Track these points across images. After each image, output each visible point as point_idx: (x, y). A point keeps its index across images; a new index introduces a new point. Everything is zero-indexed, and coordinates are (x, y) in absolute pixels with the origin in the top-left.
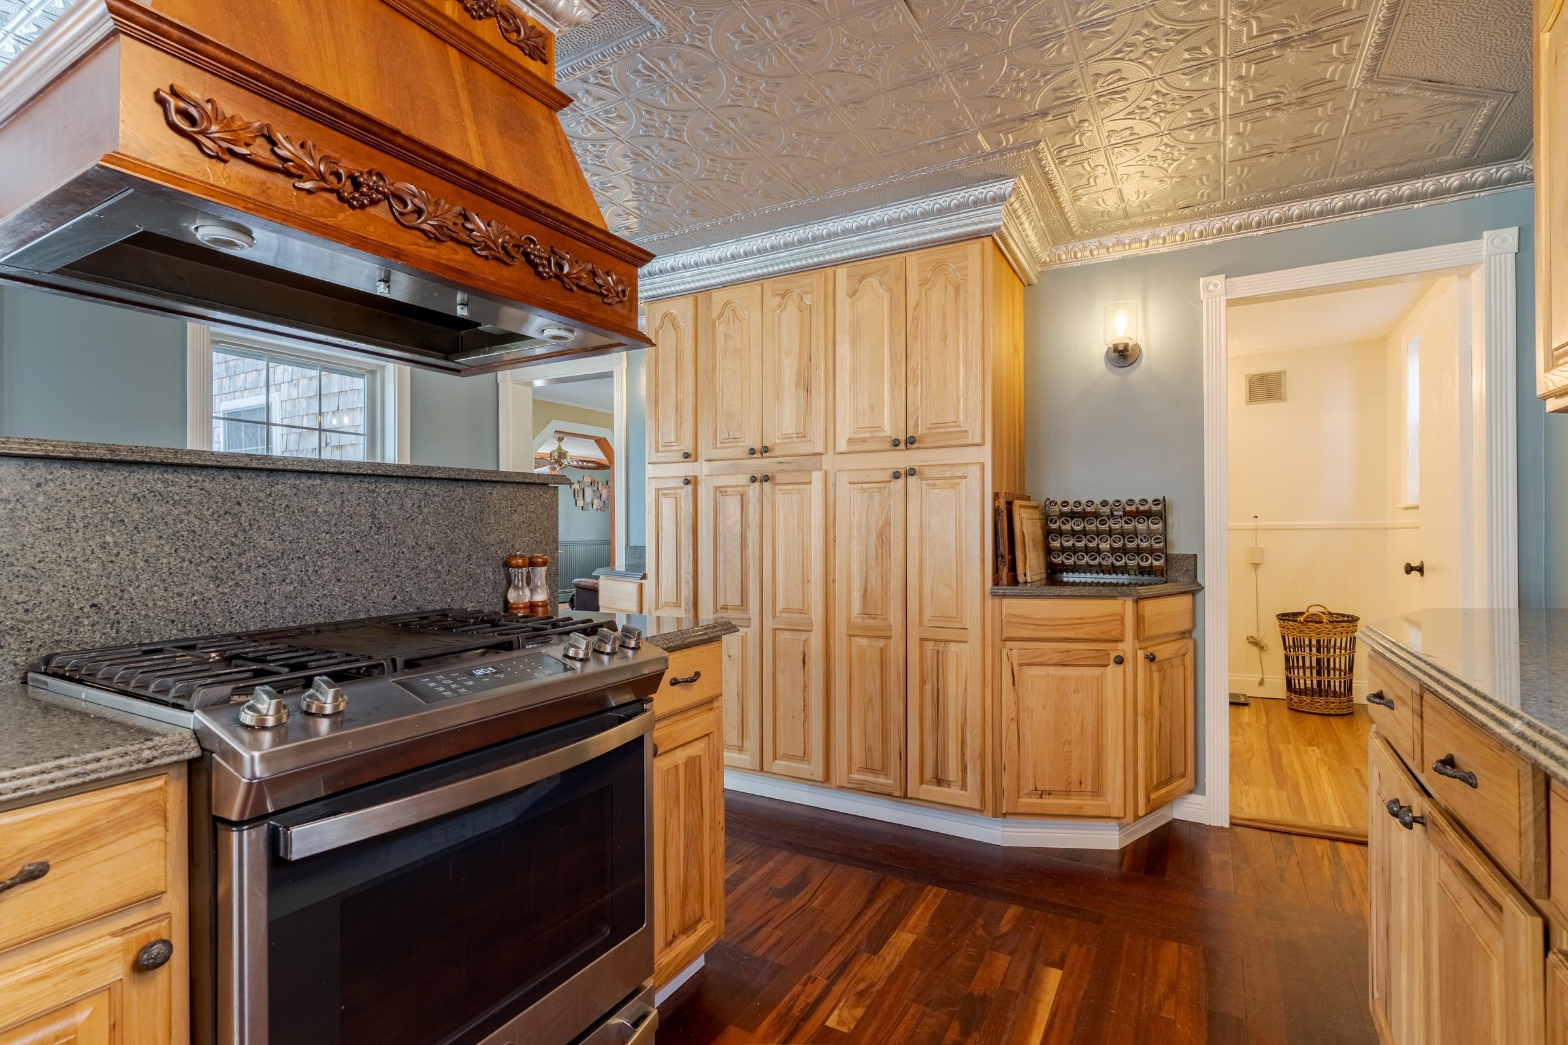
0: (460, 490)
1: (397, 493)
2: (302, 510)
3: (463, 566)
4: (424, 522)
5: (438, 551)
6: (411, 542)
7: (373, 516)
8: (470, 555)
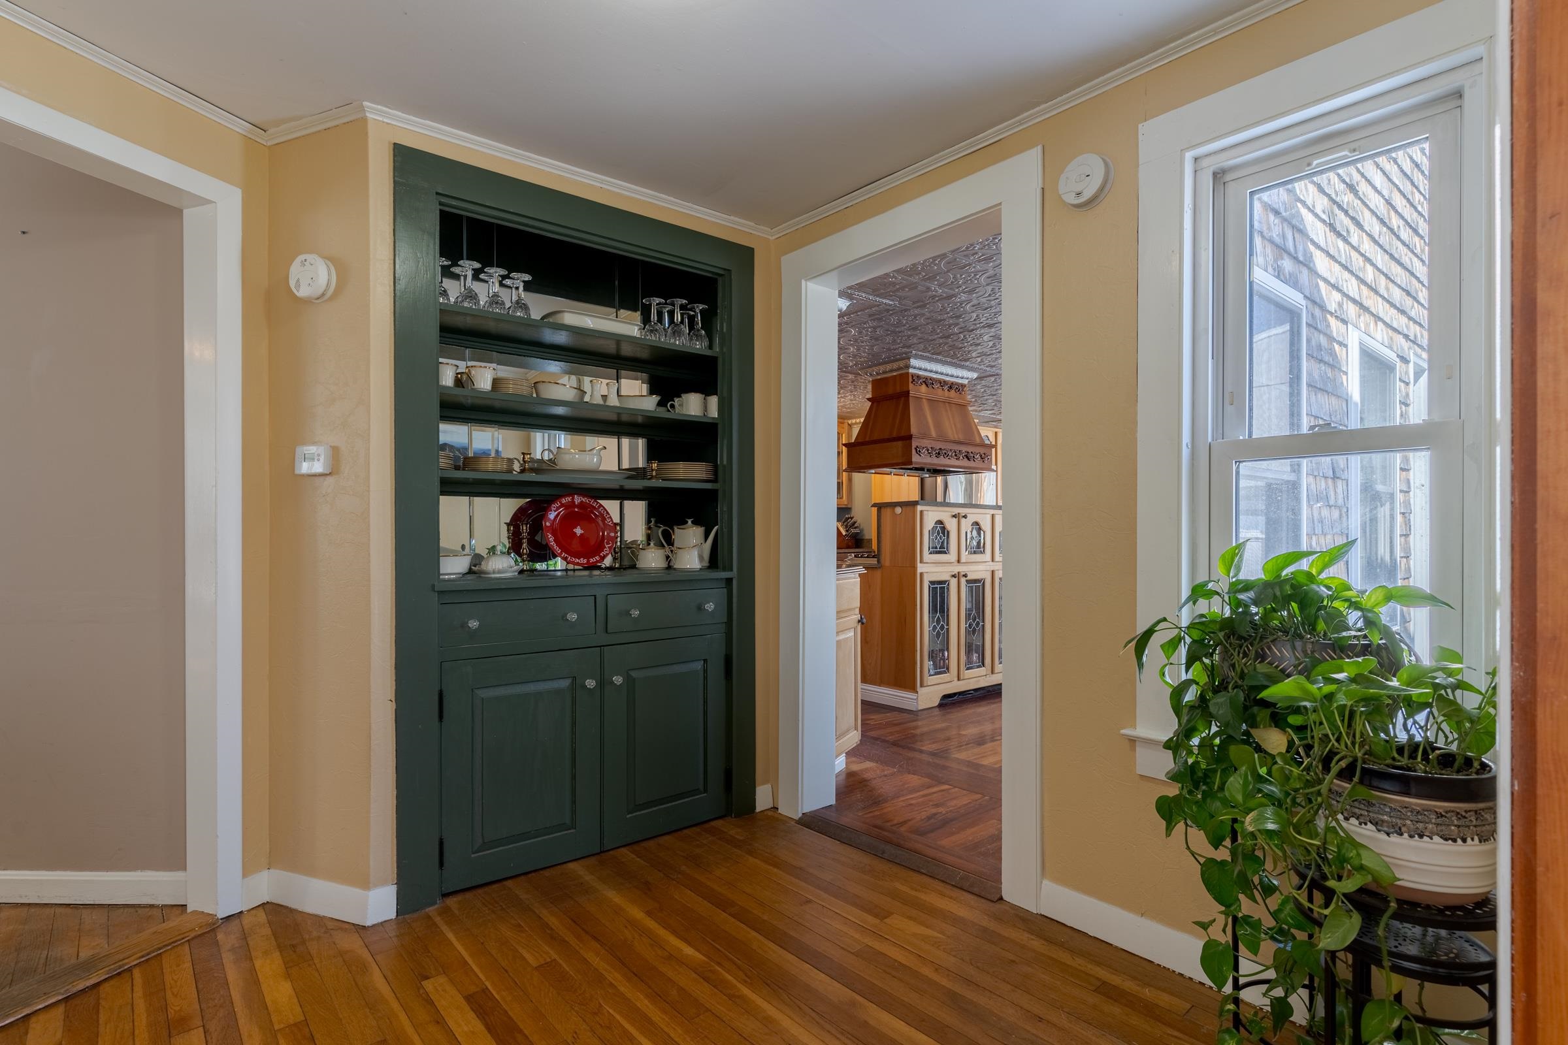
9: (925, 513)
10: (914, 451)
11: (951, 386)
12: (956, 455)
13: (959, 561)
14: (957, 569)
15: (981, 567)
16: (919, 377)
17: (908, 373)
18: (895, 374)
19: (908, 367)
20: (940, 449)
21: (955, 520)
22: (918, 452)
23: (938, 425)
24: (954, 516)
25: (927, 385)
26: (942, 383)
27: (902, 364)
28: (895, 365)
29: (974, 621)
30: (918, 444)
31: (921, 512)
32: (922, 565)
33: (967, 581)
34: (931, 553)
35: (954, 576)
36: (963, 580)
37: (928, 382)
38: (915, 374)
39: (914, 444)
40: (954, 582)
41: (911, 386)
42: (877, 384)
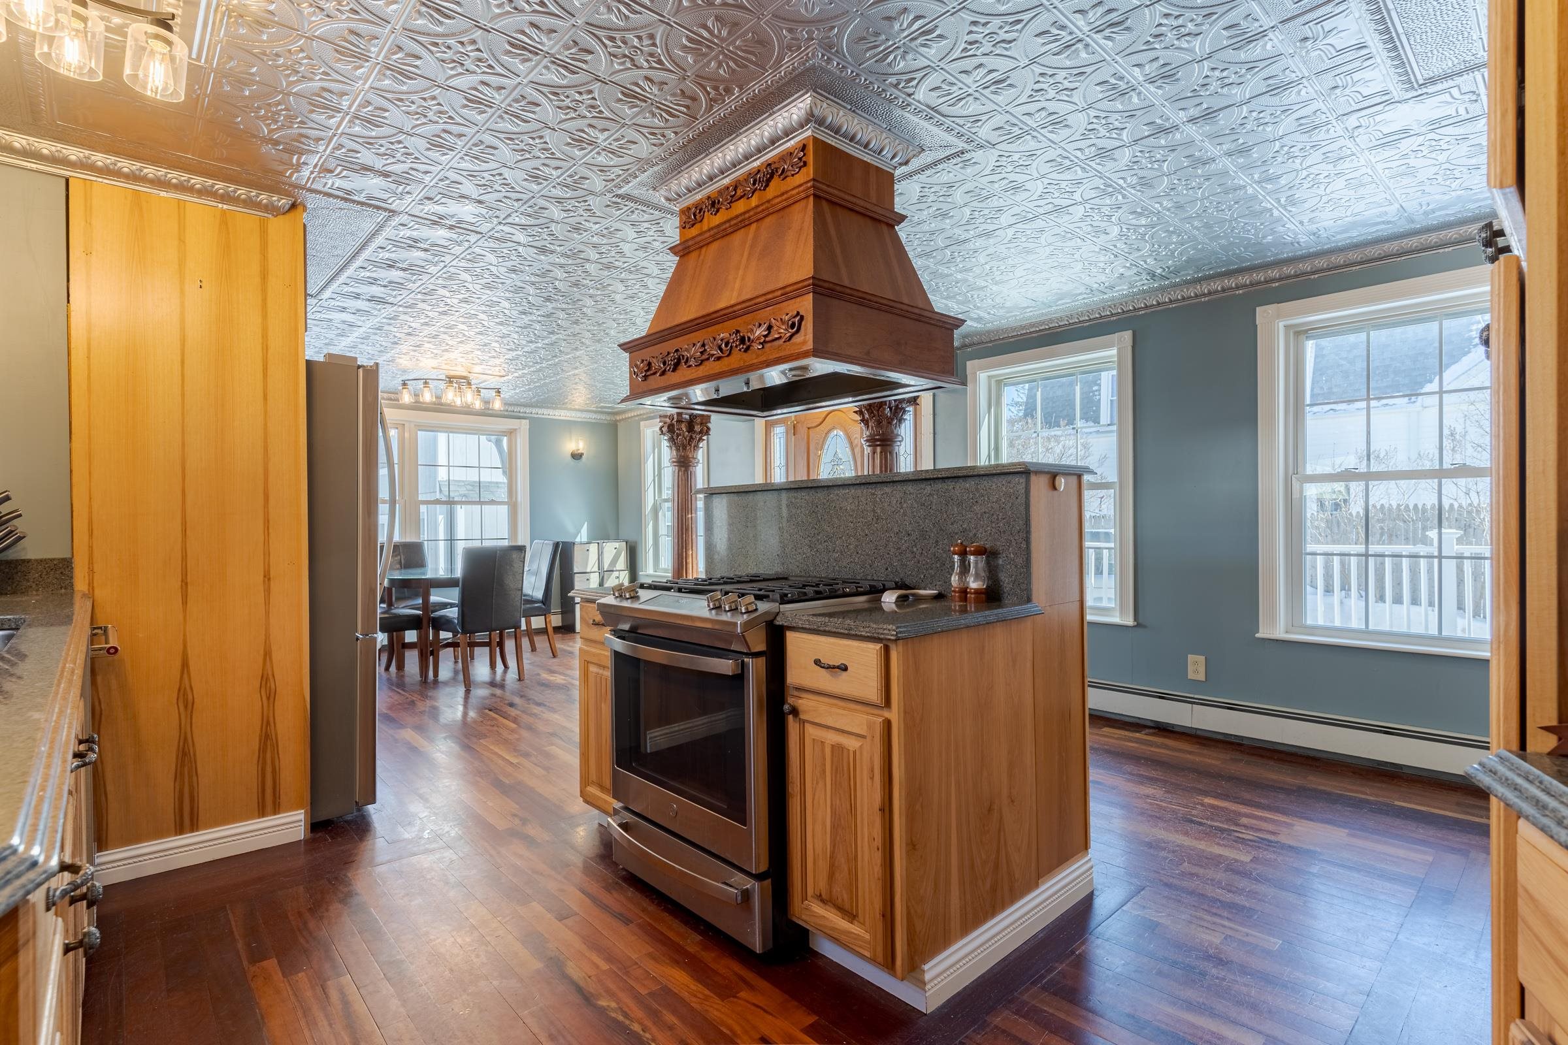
0: (928, 488)
1: (888, 493)
2: (841, 508)
3: (933, 550)
4: (905, 514)
5: (913, 537)
6: (896, 529)
7: (874, 511)
8: (937, 541)
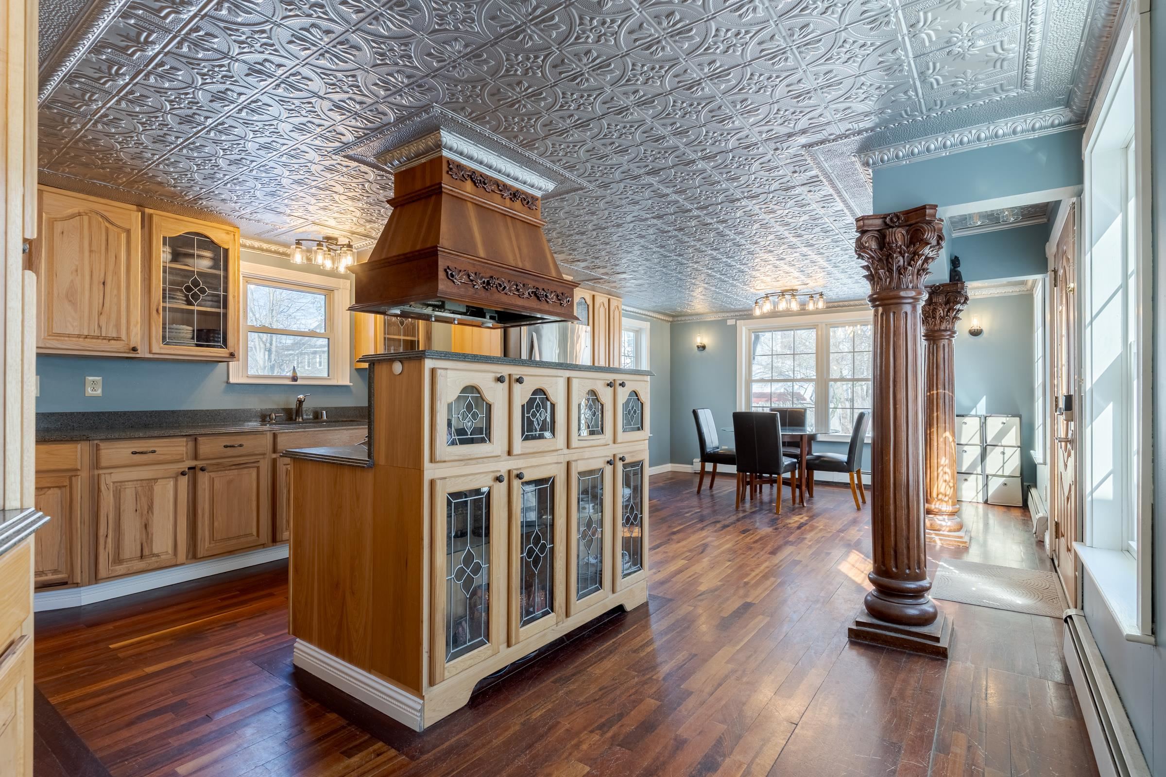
9: (439, 372)
10: (441, 275)
11: (515, 195)
12: (518, 290)
13: (509, 453)
14: (503, 466)
15: (549, 459)
16: (459, 166)
17: (441, 157)
18: (423, 161)
19: (439, 146)
20: (492, 277)
21: (503, 387)
22: (450, 277)
23: (490, 242)
24: (500, 380)
25: (475, 183)
26: (501, 187)
27: (430, 141)
28: (422, 146)
29: (536, 545)
30: (449, 263)
31: (433, 371)
32: (433, 465)
33: (523, 483)
34: (453, 443)
35: (499, 479)
36: (516, 483)
37: (478, 180)
38: (454, 162)
39: (442, 264)
40: (499, 492)
41: (445, 178)
42: (403, 178)
